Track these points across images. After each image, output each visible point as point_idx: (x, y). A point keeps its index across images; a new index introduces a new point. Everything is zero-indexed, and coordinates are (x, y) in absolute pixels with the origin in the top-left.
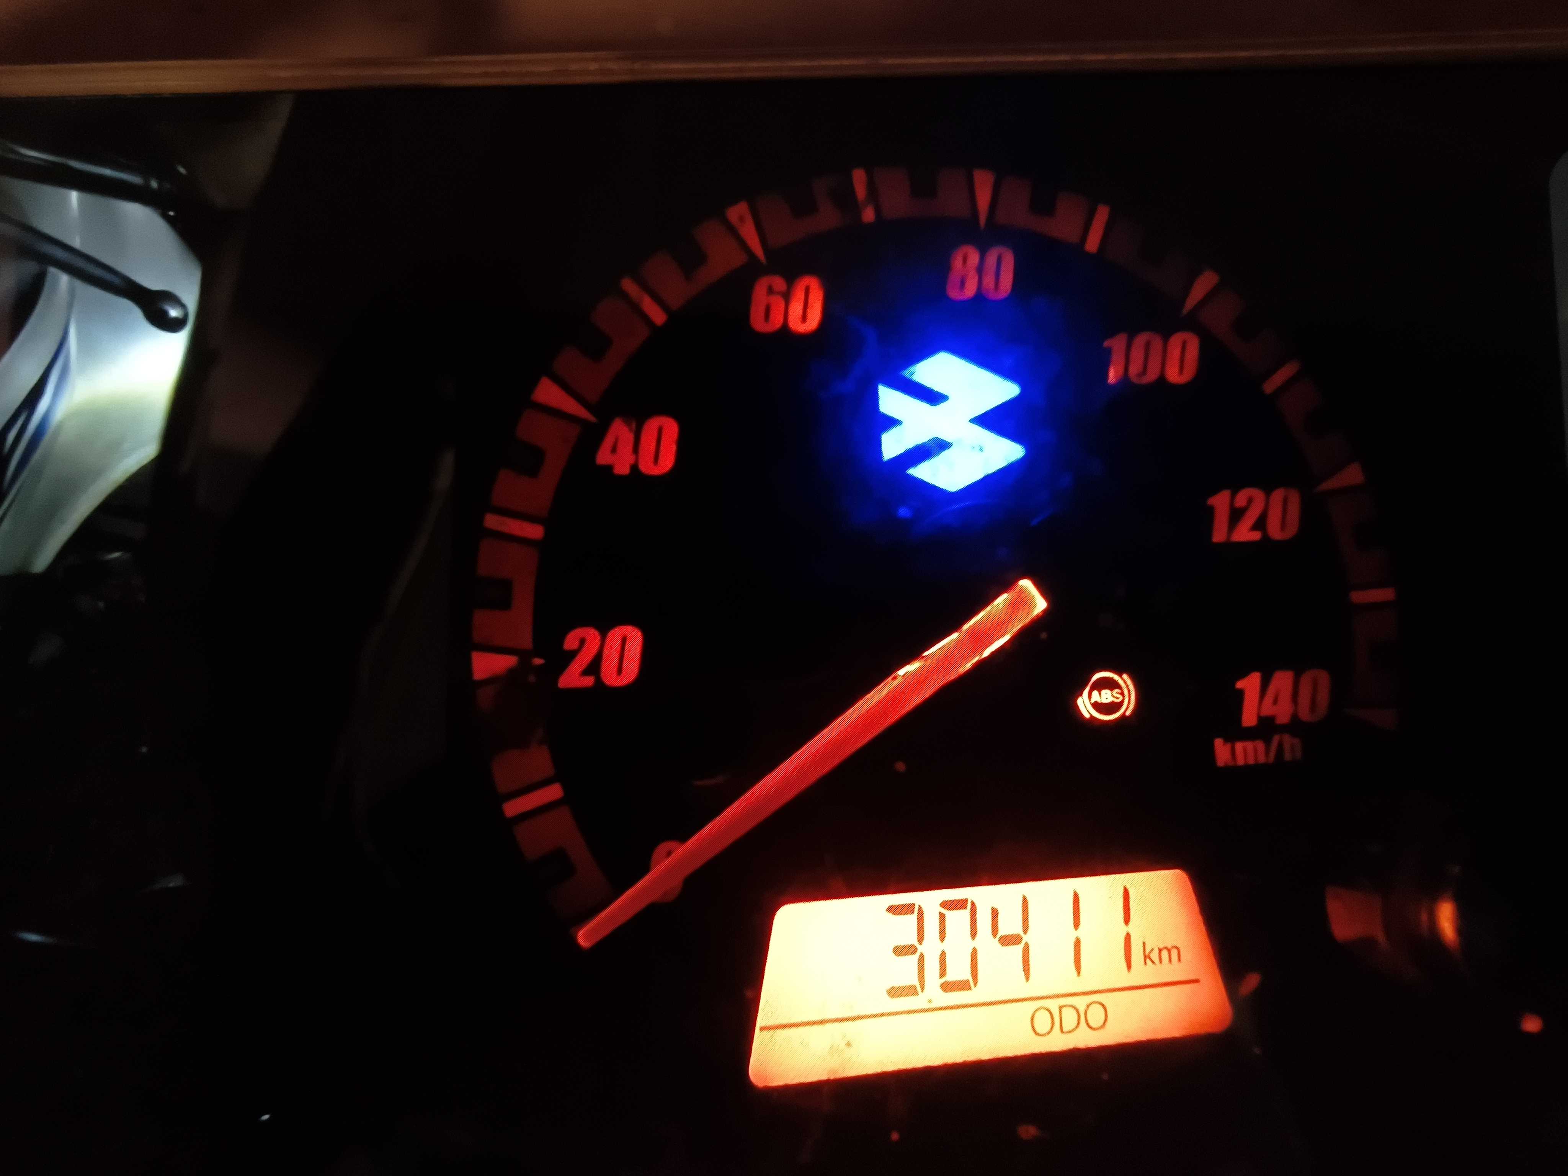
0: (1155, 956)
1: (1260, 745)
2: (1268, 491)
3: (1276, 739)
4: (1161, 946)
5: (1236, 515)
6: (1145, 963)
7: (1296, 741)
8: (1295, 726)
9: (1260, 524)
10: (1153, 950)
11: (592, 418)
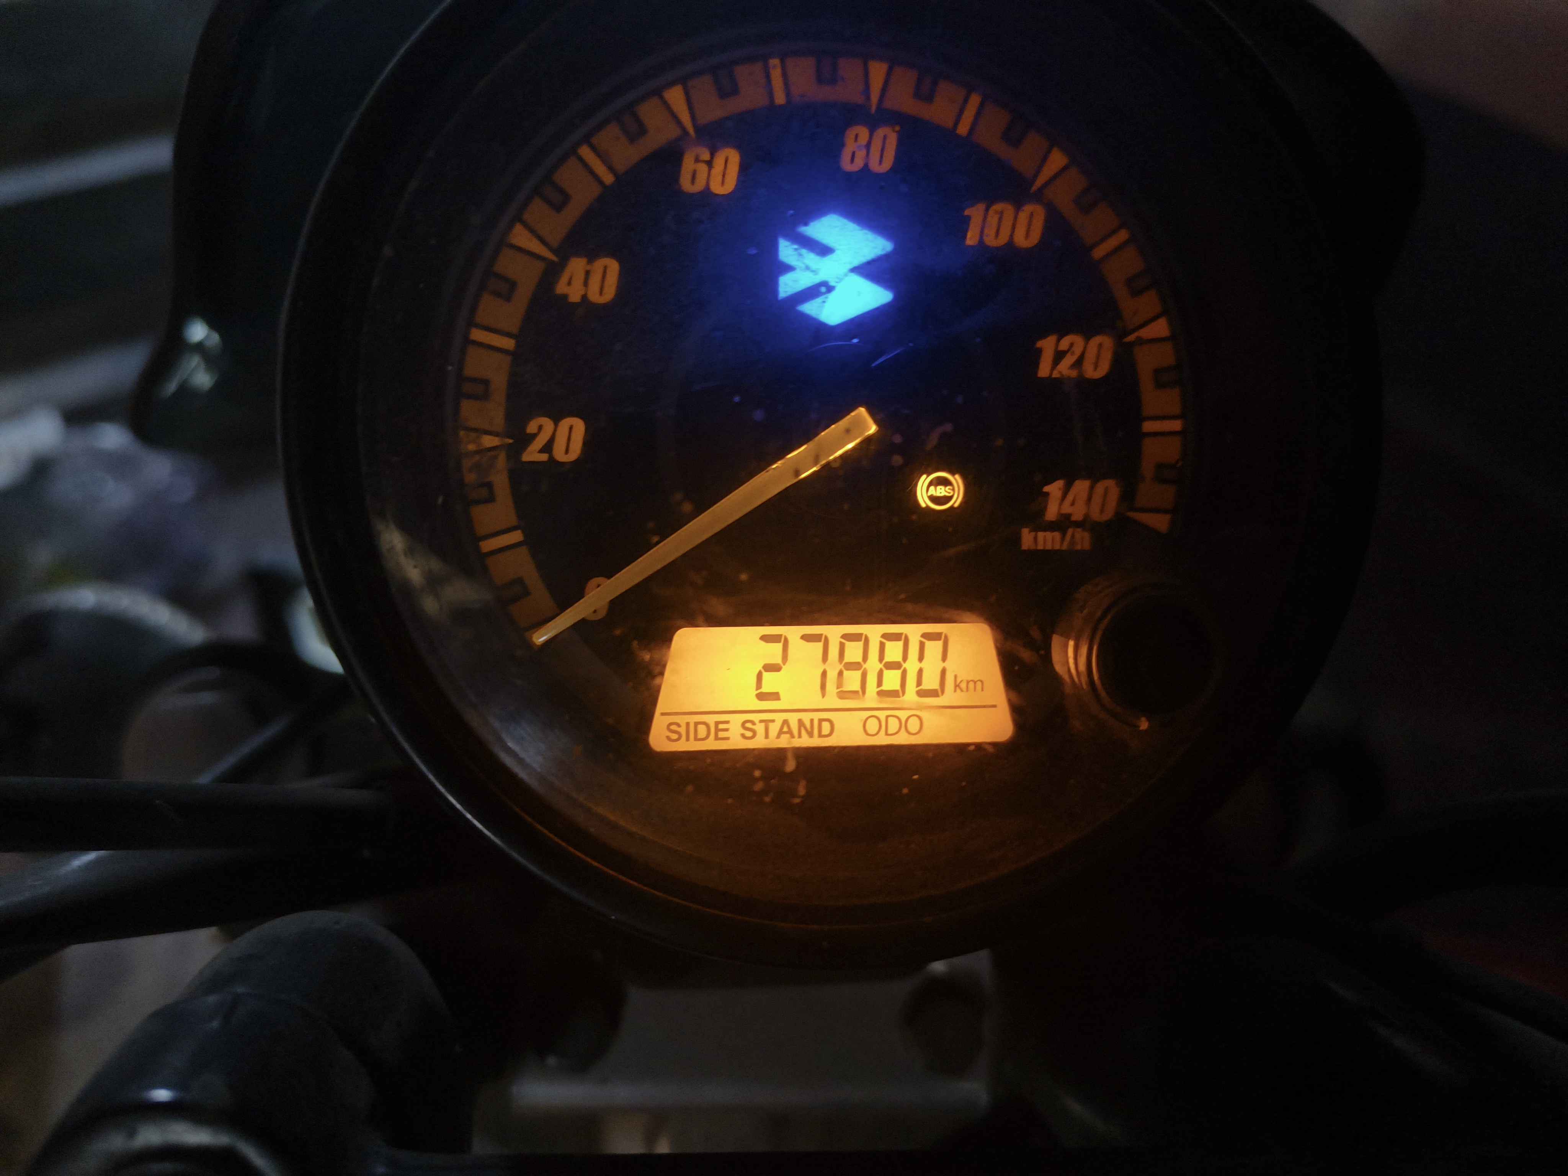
0: (963, 685)
1: (1057, 535)
2: (1088, 338)
3: (1070, 532)
4: (970, 679)
5: (1059, 356)
6: (955, 691)
7: (1087, 535)
8: (1086, 524)
9: (1079, 363)
10: (961, 681)
11: (554, 258)
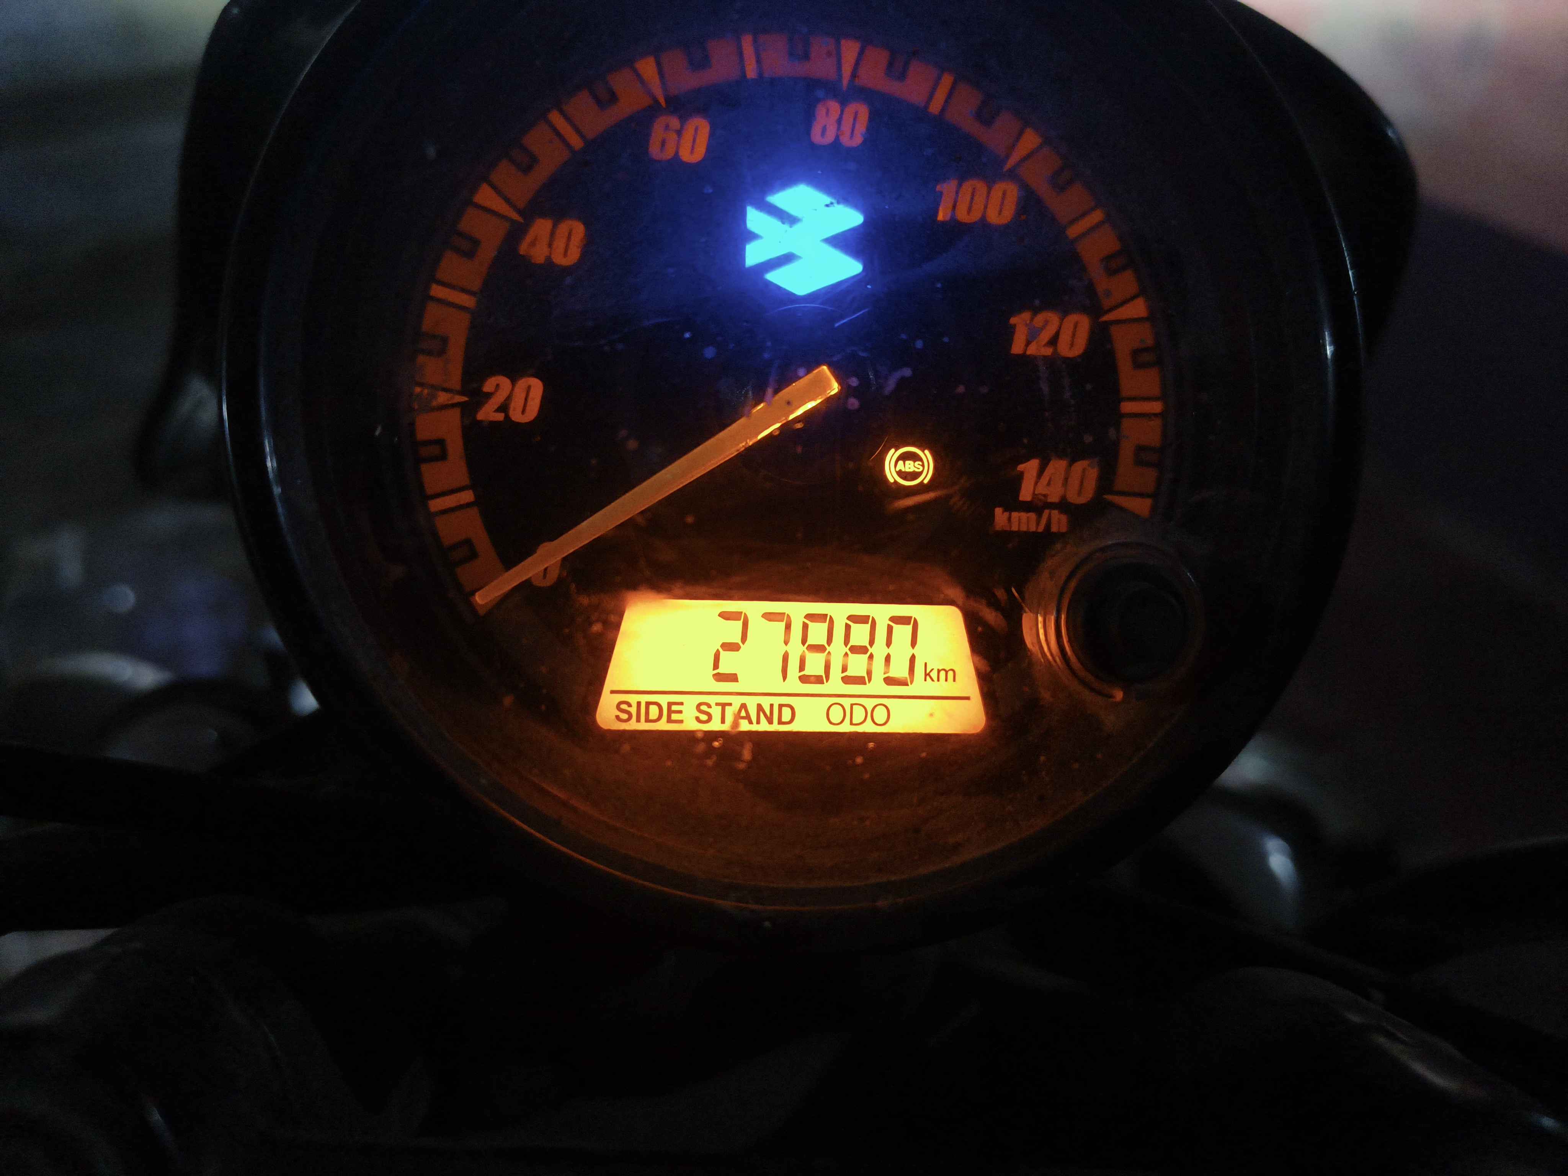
0: (934, 675)
1: (1033, 516)
2: (1063, 315)
3: (1046, 513)
4: (940, 668)
5: (1033, 334)
6: (925, 680)
7: (1064, 518)
8: (1063, 506)
9: (1053, 341)
10: (932, 670)
11: (519, 219)
